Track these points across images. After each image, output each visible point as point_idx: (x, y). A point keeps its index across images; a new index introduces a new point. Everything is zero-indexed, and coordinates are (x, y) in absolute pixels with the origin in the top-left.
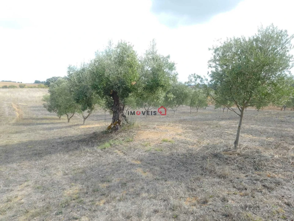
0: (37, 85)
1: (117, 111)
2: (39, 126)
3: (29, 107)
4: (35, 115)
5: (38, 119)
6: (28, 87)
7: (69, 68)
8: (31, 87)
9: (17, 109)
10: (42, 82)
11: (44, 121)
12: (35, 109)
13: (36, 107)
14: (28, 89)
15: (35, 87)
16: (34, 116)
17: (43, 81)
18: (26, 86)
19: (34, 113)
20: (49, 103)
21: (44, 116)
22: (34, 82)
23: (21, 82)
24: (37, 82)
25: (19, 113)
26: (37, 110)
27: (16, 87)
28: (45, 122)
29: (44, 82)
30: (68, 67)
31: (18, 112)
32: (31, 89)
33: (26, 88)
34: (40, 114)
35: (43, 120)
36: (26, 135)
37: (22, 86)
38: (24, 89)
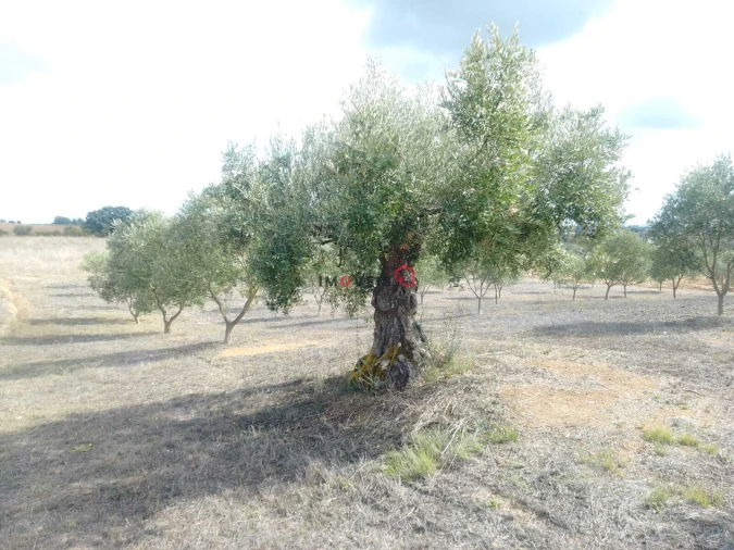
0: (61, 228)
1: (396, 309)
2: (82, 344)
3: (43, 288)
4: (64, 310)
5: (74, 322)
6: (38, 234)
7: (230, 155)
8: (47, 234)
9: (10, 294)
10: (74, 222)
11: (93, 330)
12: (60, 291)
13: (63, 287)
14: (38, 239)
15: (56, 234)
16: (61, 314)
17: (77, 218)
18: (32, 231)
19: (59, 303)
20: (105, 278)
21: (89, 314)
22: (52, 221)
23: (19, 222)
24: (60, 221)
25: (17, 305)
26: (68, 296)
27: (6, 233)
28: (95, 333)
29: (80, 220)
30: (226, 151)
31: (15, 302)
32: (46, 239)
33: (32, 235)
34: (76, 306)
35: (90, 326)
36: (51, 384)
37: (23, 231)
38: (27, 238)
